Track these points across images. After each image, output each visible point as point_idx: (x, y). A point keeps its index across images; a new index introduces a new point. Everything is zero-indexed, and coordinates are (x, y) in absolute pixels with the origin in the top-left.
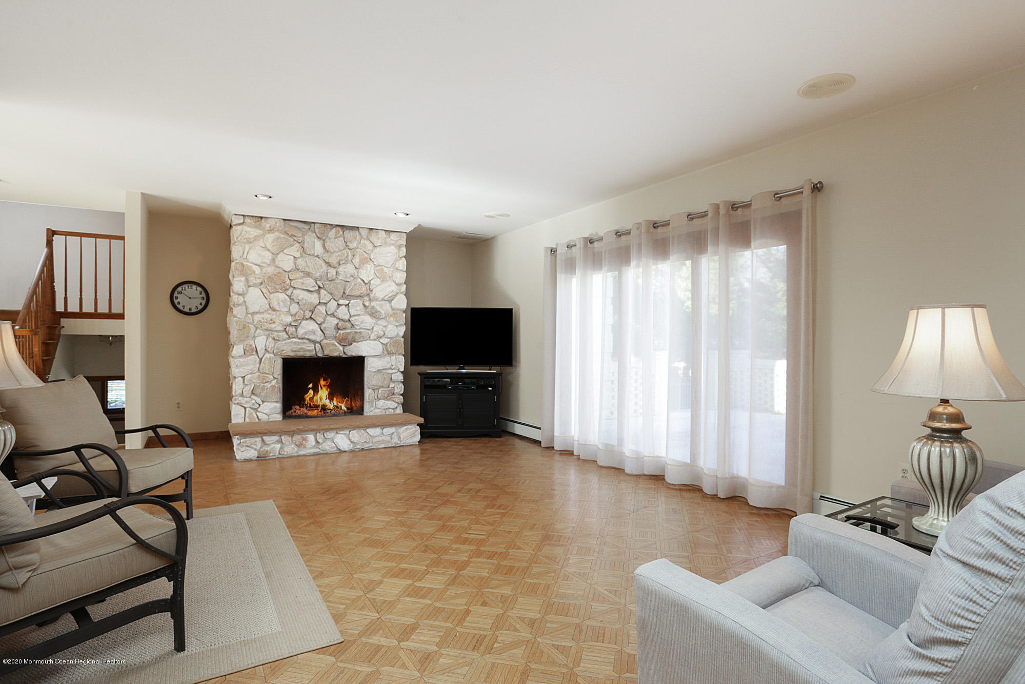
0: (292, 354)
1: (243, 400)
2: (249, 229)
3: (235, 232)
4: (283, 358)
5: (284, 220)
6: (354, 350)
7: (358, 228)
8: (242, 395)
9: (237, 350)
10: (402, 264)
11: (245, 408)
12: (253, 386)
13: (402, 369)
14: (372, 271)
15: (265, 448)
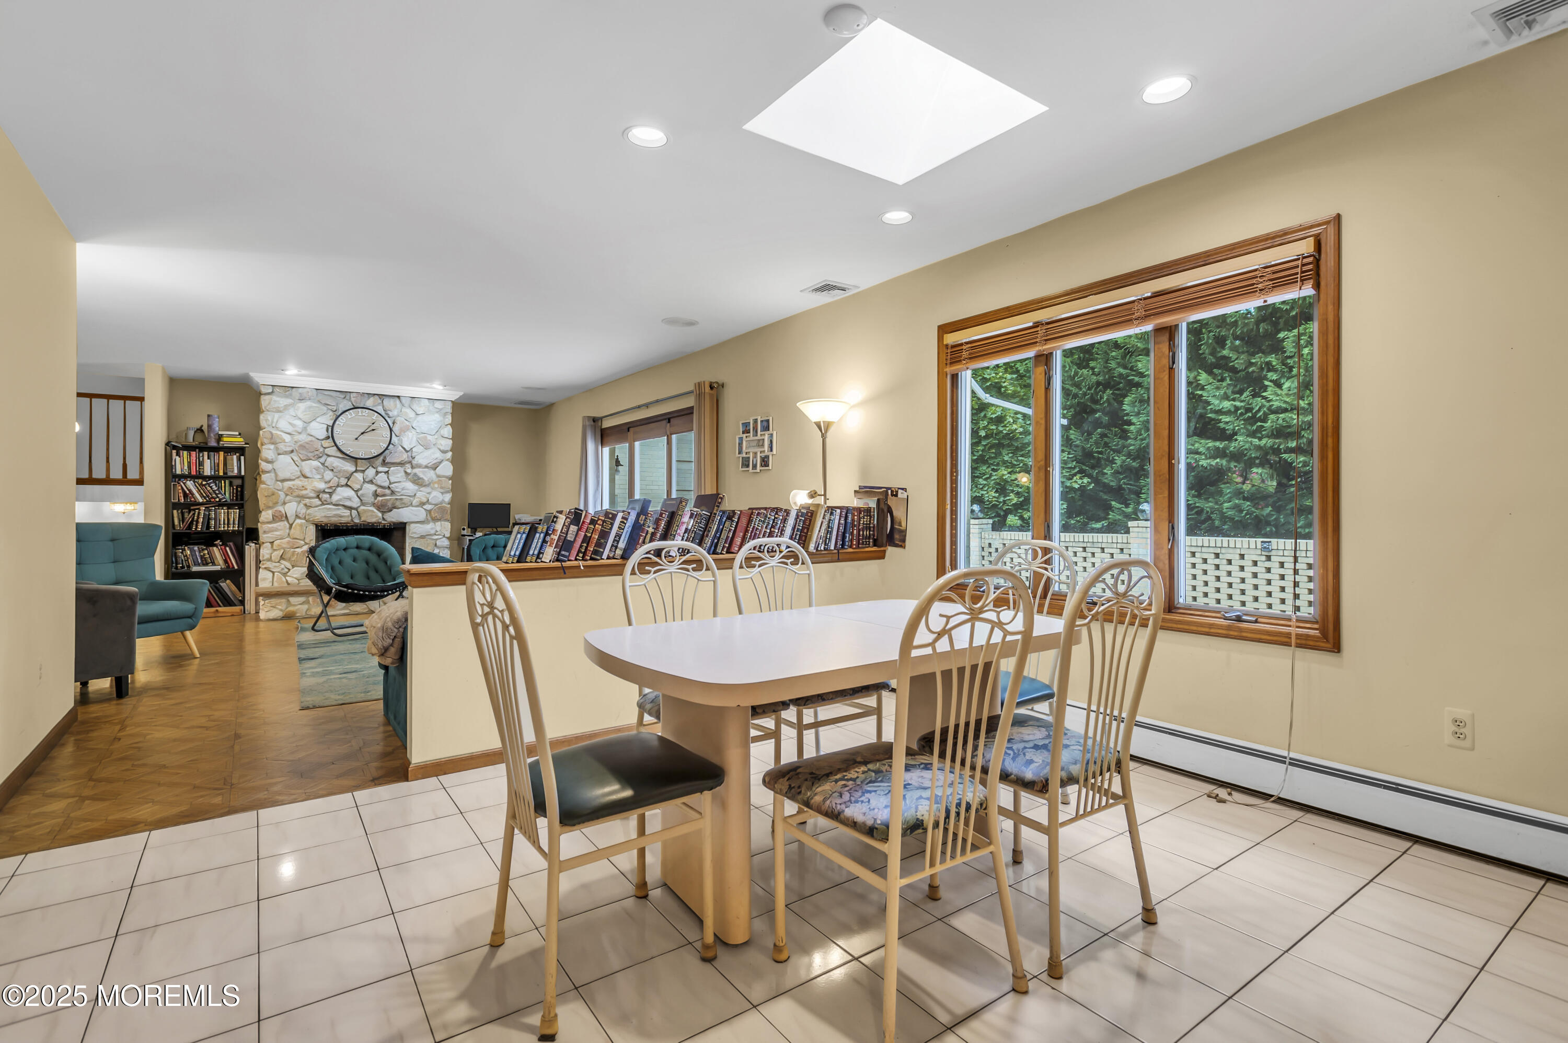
0: (325, 520)
1: (268, 564)
2: (278, 399)
3: (264, 401)
4: (317, 526)
5: (316, 389)
6: (394, 517)
7: (398, 397)
8: (270, 560)
9: (265, 515)
10: (448, 431)
11: (273, 573)
12: (282, 551)
13: (448, 535)
14: (415, 439)
15: (291, 609)
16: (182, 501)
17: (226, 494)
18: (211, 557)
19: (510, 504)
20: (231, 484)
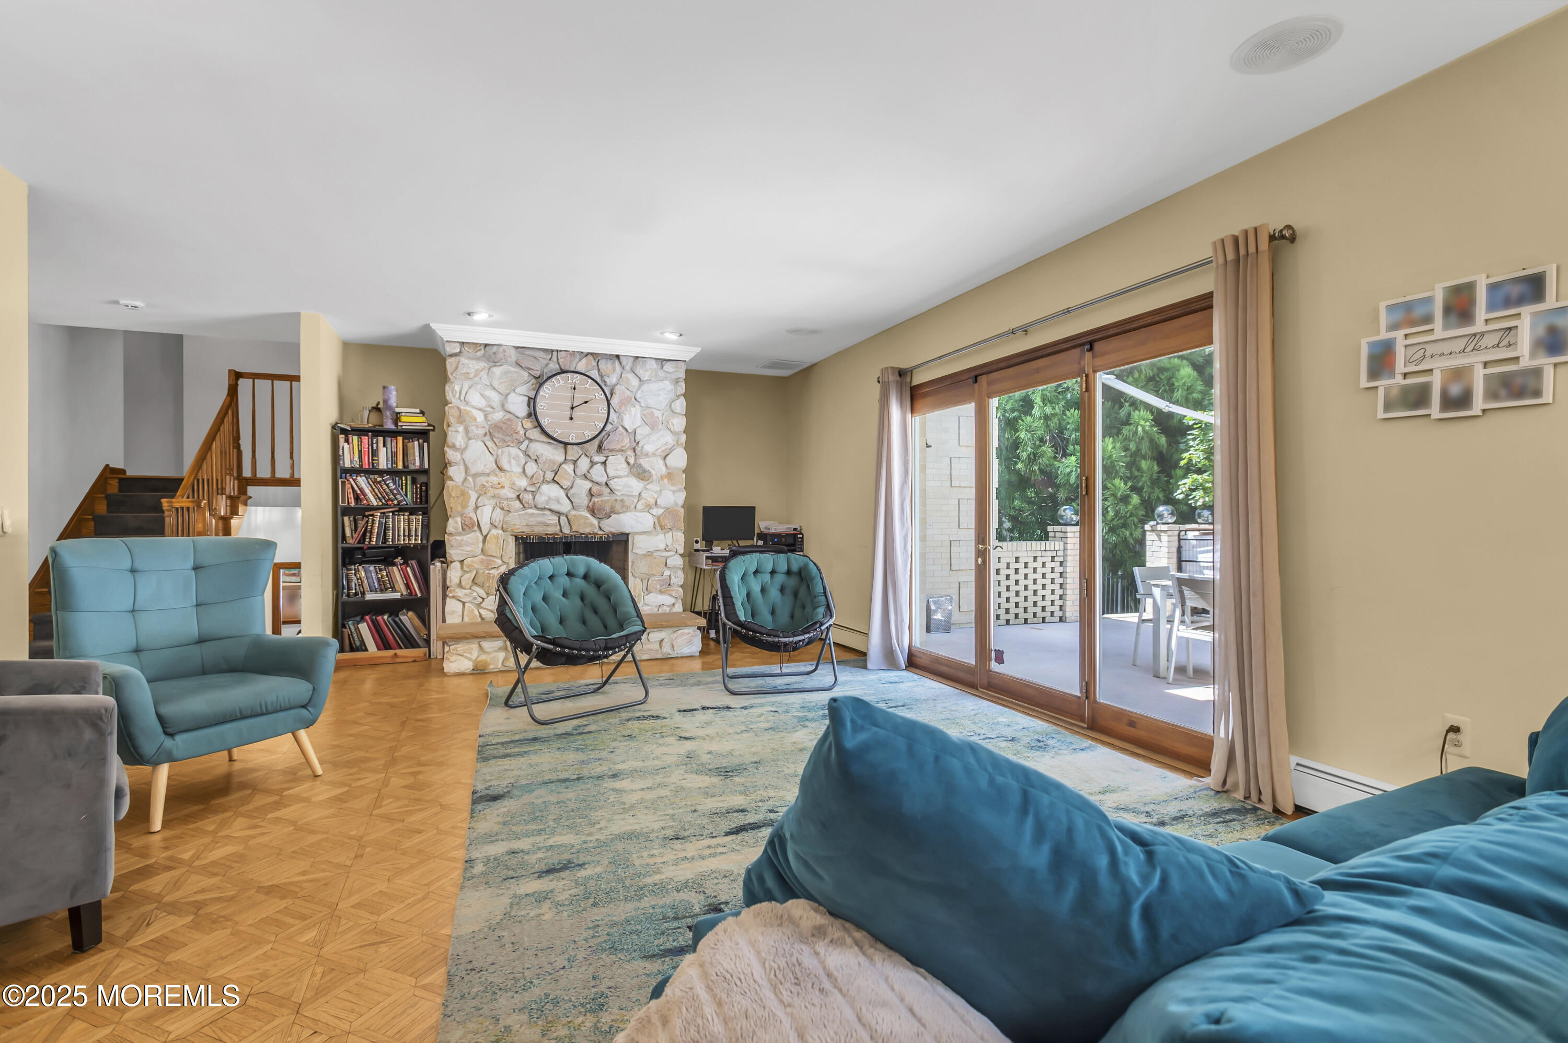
0: (527, 530)
1: (460, 593)
2: (467, 361)
3: (451, 365)
4: (517, 538)
5: (517, 348)
6: (613, 525)
7: (618, 357)
8: (460, 585)
9: (453, 525)
10: (680, 405)
11: (464, 603)
12: (474, 573)
13: (681, 551)
14: (639, 416)
15: (483, 657)
16: (353, 504)
17: (408, 497)
18: (391, 581)
19: (754, 507)
20: (414, 482)
